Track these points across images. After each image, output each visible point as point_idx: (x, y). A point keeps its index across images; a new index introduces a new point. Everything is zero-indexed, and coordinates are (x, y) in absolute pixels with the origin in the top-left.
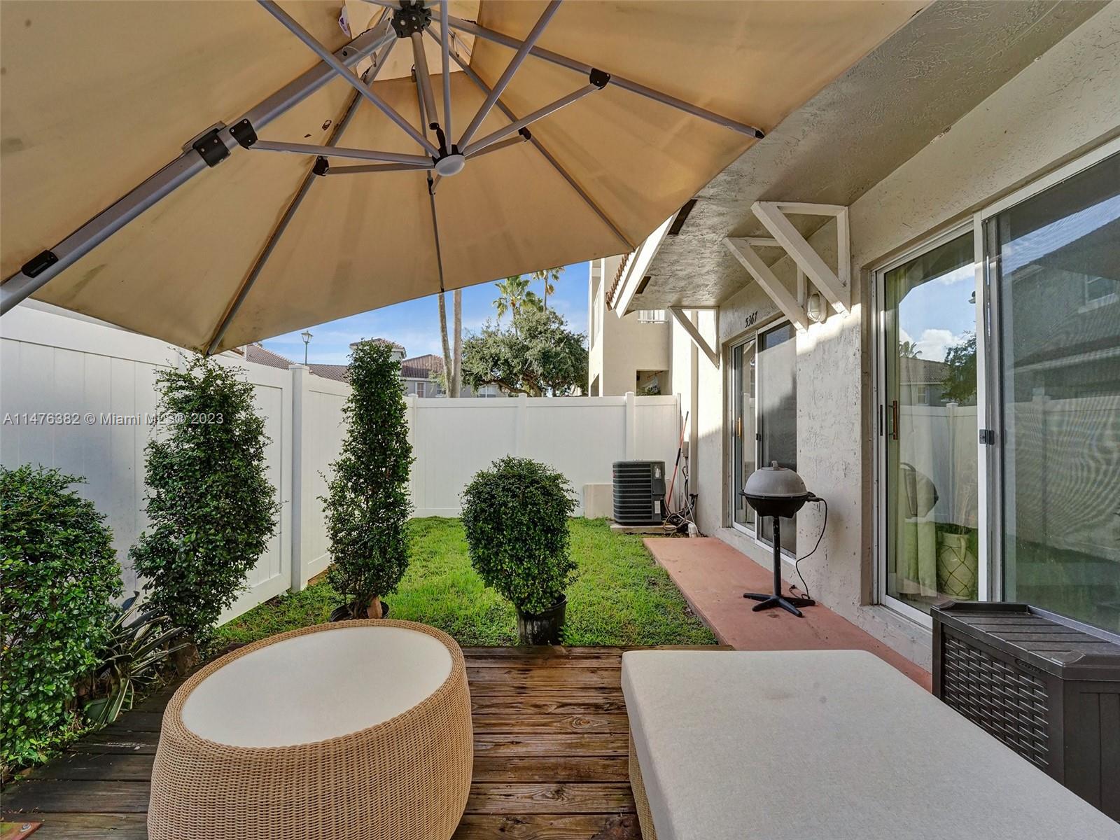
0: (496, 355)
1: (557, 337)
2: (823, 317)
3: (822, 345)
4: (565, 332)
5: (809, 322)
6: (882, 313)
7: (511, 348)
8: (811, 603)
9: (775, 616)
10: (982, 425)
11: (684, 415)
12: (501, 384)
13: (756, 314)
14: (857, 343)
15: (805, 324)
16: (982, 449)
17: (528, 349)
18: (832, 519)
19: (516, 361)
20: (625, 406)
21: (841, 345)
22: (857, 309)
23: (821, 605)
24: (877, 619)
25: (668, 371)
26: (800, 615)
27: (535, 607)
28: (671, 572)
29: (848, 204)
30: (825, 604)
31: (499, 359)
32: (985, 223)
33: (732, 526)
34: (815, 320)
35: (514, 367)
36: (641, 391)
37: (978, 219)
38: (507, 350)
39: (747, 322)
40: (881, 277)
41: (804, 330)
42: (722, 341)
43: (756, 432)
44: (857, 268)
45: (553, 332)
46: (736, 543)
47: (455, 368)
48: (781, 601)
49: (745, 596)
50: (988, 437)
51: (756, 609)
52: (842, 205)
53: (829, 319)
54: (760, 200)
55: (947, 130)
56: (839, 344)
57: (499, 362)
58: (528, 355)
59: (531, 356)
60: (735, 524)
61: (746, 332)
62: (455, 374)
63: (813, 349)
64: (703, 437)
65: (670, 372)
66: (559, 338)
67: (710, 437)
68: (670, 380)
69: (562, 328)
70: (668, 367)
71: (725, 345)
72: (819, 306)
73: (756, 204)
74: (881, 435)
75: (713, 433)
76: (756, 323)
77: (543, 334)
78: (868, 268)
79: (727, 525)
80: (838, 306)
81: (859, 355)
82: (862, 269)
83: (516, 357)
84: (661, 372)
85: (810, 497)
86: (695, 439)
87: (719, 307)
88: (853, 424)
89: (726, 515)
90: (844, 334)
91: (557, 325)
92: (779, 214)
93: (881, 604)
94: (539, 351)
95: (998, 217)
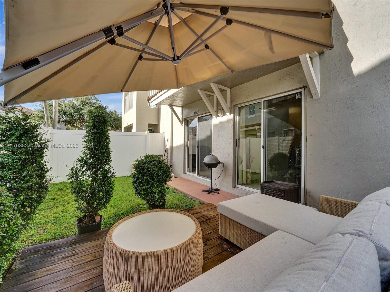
0: (65, 110)
1: (96, 106)
2: (222, 116)
3: (221, 123)
4: (99, 104)
5: (217, 116)
6: (237, 117)
7: (73, 108)
8: (219, 190)
9: (213, 195)
10: (262, 144)
11: (166, 139)
12: (66, 123)
13: (198, 111)
14: (232, 123)
15: (216, 116)
16: (262, 149)
17: (82, 109)
18: (225, 168)
19: (76, 114)
20: (146, 136)
21: (227, 124)
22: (232, 115)
23: (221, 190)
24: (237, 190)
25: (158, 125)
26: (219, 193)
27: (160, 203)
28: (177, 188)
29: (231, 88)
30: (222, 190)
31: (67, 112)
32: (264, 101)
33: (186, 173)
34: (220, 116)
35: (74, 117)
36: (151, 131)
37: (262, 100)
38: (71, 109)
39: (194, 113)
40: (237, 108)
41: (216, 118)
42: (184, 118)
43: (197, 145)
44: (232, 105)
45: (94, 103)
46: (189, 178)
47: (55, 116)
48: (213, 191)
49: (203, 191)
50: (263, 147)
51: (208, 194)
52: (229, 88)
53: (223, 116)
54: (213, 83)
55: (257, 79)
56: (227, 123)
57: (67, 114)
58: (82, 112)
59: (84, 112)
60: (187, 173)
61: (194, 116)
62: (55, 118)
63: (218, 124)
64: (175, 147)
65: (159, 125)
66: (97, 106)
67: (178, 147)
68: (159, 128)
69: (98, 102)
70: (158, 123)
71: (185, 119)
72: (221, 113)
73: (212, 83)
74: (237, 146)
75: (179, 146)
76: (198, 114)
77: (89, 104)
78: (235, 105)
79: (185, 173)
80: (228, 114)
81: (232, 127)
82: (234, 105)
83: (76, 112)
84: (155, 125)
85: (220, 163)
86: (172, 148)
87: (183, 107)
88: (231, 144)
89: (184, 170)
90: (228, 121)
91: (96, 101)
92: (217, 87)
93: (236, 187)
94: (88, 111)
95: (266, 101)
